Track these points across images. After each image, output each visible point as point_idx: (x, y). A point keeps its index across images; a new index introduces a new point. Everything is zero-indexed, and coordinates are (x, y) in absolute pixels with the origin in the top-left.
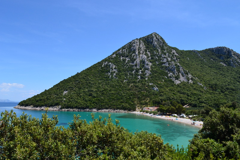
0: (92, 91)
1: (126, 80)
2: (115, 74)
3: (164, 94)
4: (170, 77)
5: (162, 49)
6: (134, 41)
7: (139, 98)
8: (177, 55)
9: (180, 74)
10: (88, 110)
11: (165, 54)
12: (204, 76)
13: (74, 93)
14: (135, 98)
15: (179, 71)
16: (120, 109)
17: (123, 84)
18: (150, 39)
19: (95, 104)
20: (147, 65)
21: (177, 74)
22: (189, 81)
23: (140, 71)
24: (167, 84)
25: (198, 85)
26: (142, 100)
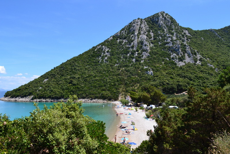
0: (75, 77)
1: (118, 64)
2: (106, 58)
3: (158, 78)
4: (173, 58)
5: (170, 29)
6: (134, 21)
7: (126, 84)
8: (189, 35)
9: (186, 54)
10: (62, 100)
11: (173, 34)
12: (219, 56)
13: (54, 81)
14: (121, 84)
15: (185, 51)
16: (98, 99)
17: (112, 68)
18: (156, 18)
19: (72, 93)
20: (145, 45)
21: (181, 55)
22: (196, 62)
23: (137, 53)
24: (167, 67)
25: (207, 66)
26: (129, 86)
